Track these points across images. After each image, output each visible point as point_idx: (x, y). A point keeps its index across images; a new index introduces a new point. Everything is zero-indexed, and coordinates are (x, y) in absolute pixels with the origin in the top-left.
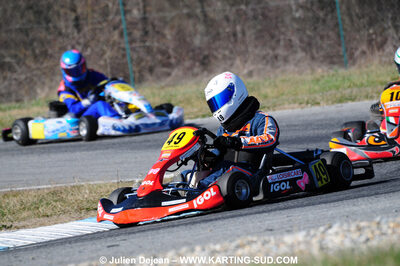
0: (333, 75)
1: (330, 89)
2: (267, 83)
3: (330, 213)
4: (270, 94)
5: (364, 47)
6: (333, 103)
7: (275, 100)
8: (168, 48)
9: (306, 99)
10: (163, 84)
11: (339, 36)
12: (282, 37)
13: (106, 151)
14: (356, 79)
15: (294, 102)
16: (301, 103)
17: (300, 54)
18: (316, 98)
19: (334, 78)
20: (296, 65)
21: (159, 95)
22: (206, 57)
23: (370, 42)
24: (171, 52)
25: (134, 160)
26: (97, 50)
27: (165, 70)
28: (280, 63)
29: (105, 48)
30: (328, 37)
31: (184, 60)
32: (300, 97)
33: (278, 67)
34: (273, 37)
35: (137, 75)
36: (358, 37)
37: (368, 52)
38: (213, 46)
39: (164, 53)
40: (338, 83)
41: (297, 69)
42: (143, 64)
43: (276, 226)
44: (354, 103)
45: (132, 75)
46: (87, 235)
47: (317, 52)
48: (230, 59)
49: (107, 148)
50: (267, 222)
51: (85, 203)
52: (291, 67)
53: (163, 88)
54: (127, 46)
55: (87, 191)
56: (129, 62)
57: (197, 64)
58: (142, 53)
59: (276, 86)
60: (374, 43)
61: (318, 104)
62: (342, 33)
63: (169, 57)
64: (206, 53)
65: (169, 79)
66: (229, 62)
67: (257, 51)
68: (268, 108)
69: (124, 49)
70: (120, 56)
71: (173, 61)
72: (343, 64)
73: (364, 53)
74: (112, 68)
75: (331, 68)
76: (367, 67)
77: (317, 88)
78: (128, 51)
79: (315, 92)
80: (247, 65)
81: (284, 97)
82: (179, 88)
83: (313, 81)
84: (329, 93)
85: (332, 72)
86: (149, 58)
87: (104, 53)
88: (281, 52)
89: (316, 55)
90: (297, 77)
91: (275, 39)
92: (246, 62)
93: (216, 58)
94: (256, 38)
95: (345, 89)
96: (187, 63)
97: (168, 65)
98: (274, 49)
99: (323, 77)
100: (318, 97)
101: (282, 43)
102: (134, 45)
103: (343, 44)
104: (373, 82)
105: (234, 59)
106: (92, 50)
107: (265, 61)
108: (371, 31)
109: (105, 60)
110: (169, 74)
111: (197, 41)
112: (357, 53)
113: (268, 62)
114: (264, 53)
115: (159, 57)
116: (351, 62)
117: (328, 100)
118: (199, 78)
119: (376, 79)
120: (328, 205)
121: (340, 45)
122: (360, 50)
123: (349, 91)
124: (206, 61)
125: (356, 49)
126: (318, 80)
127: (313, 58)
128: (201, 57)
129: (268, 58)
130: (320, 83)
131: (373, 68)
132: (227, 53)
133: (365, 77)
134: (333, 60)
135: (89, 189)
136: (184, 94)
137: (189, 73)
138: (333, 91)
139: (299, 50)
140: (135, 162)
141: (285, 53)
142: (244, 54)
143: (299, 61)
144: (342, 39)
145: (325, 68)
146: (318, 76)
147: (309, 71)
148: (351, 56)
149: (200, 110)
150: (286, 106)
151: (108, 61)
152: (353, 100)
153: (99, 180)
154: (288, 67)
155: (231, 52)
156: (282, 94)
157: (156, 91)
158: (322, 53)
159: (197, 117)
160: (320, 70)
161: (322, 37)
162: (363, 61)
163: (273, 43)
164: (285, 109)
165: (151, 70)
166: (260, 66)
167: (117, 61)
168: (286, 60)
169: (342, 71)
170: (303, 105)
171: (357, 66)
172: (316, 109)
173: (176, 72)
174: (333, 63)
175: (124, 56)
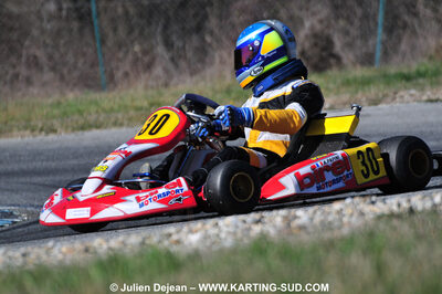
61: (54, 131)
73: (126, 74)
79: (54, 117)
100: (56, 124)
138: (76, 117)
168: (29, 81)
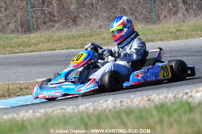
4: (107, 37)
5: (166, 13)
8: (54, 11)
14: (156, 30)
22: (76, 17)
23: (169, 11)
24: (55, 13)
27: (52, 24)
31: (63, 19)
35: (36, 26)
37: (168, 16)
39: (51, 14)
40: (145, 32)
47: (139, 16)
48: (89, 18)
56: (31, 18)
57: (71, 21)
63: (54, 17)
64: (76, 14)
65: (54, 29)
68: (104, 45)
71: (56, 19)
80: (98, 22)
92: (98, 20)
98: (114, 13)
101: (118, 10)
105: (92, 18)
108: (170, 5)
110: (54, 27)
112: (162, 17)
116: (158, 22)
119: (167, 30)
122: (164, 14)
128: (73, 16)
132: (88, 14)
134: (148, 20)
136: (58, 36)
137: (65, 26)
142: (97, 16)
152: (152, 41)
155: (90, 15)
159: (64, 49)
166: (106, 23)
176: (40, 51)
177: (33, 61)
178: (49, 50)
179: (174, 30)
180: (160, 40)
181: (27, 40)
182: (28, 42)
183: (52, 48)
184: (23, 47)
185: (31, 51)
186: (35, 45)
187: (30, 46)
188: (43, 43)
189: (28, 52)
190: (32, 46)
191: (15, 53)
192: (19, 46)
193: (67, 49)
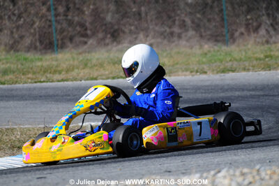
0: (218, 51)
1: (215, 62)
2: (165, 54)
3: (216, 160)
4: (167, 63)
5: (243, 30)
6: (217, 73)
7: (171, 68)
8: (86, 21)
9: (196, 68)
10: (80, 51)
11: (223, 19)
12: (177, 18)
13: (34, 102)
14: (236, 55)
15: (187, 70)
16: (191, 72)
17: (191, 33)
18: (203, 68)
19: (219, 53)
20: (187, 41)
21: (78, 59)
22: (115, 31)
23: (247, 25)
25: (56, 110)
26: (28, 20)
27: (83, 39)
28: (175, 39)
29: (35, 19)
30: (214, 19)
31: (98, 32)
32: (191, 67)
33: (173, 42)
34: (170, 17)
35: (60, 42)
36: (238, 21)
37: (246, 34)
38: (122, 22)
39: (82, 25)
40: (221, 57)
41: (188, 44)
42: (65, 33)
43: (173, 169)
44: (233, 74)
45: (56, 42)
46: (19, 168)
47: (205, 32)
48: (135, 33)
49: (36, 99)
50: (166, 165)
51: (17, 143)
52: (183, 42)
53: (80, 53)
54: (53, 19)
55: (19, 133)
56: (54, 31)
57: (109, 36)
58: (65, 25)
59: (171, 57)
60: (250, 26)
62: (225, 17)
63: (86, 29)
64: (116, 27)
65: (86, 47)
66: (135, 36)
67: (157, 28)
69: (50, 21)
70: (47, 27)
71: (89, 32)
72: (225, 42)
74: (40, 36)
75: (215, 45)
76: (244, 45)
77: (204, 60)
78: (54, 23)
80: (148, 39)
81: (178, 66)
82: (93, 54)
83: (201, 55)
84: (214, 65)
85: (216, 48)
86: (70, 29)
87: (34, 23)
88: (176, 30)
89: (204, 34)
90: (189, 51)
91: (171, 20)
92: (147, 36)
93: (124, 32)
94: (157, 18)
95: (227, 62)
96: (100, 35)
97: (85, 35)
98: (170, 27)
99: (209, 51)
101: (177, 23)
102: (58, 18)
103: (226, 26)
104: (249, 58)
105: (138, 33)
106: (25, 20)
107: (162, 37)
108: (249, 17)
109: (35, 29)
110: (86, 43)
111: (109, 18)
112: (237, 34)
113: (165, 37)
114: (163, 30)
115: (78, 28)
116: (231, 40)
117: (213, 70)
118: (109, 47)
119: (252, 55)
120: (214, 154)
121: (223, 27)
122: (239, 31)
123: (230, 63)
124: (116, 34)
125: (237, 31)
126: (206, 54)
127: (201, 36)
128: (112, 30)
129: (166, 34)
130: (208, 56)
131: (249, 46)
132: (133, 28)
133: (244, 53)
134: (217, 38)
135: (21, 132)
136: (98, 59)
137: (102, 42)
139: (190, 29)
140: (58, 112)
141: (180, 31)
142: (146, 30)
143: (190, 38)
144: (225, 22)
145: (211, 45)
146: (205, 51)
147: (198, 47)
148: (232, 36)
149: (111, 73)
150: (180, 73)
151: (37, 29)
152: (233, 71)
153: (29, 124)
154: (180, 42)
155: (136, 28)
156: (177, 64)
157: (75, 56)
158: (209, 33)
159: (108, 78)
160: (206, 46)
161: (209, 20)
162: (241, 40)
163: (170, 23)
164: (179, 75)
165: (71, 39)
166: (159, 40)
167: (45, 30)
169: (224, 48)
170: (193, 73)
171: (236, 44)
172: (203, 77)
173: (91, 41)
174: (217, 41)
175: (50, 26)
176: (76, 80)
177: (69, 95)
178: (87, 79)
179: (262, 56)
180: (244, 69)
181: (55, 63)
182: (57, 66)
183: (91, 76)
184: (50, 73)
185: (63, 80)
186: (68, 71)
187: (60, 73)
188: (78, 68)
189: (59, 81)
190: (63, 73)
191: (41, 82)
192: (45, 72)
193: (114, 78)
